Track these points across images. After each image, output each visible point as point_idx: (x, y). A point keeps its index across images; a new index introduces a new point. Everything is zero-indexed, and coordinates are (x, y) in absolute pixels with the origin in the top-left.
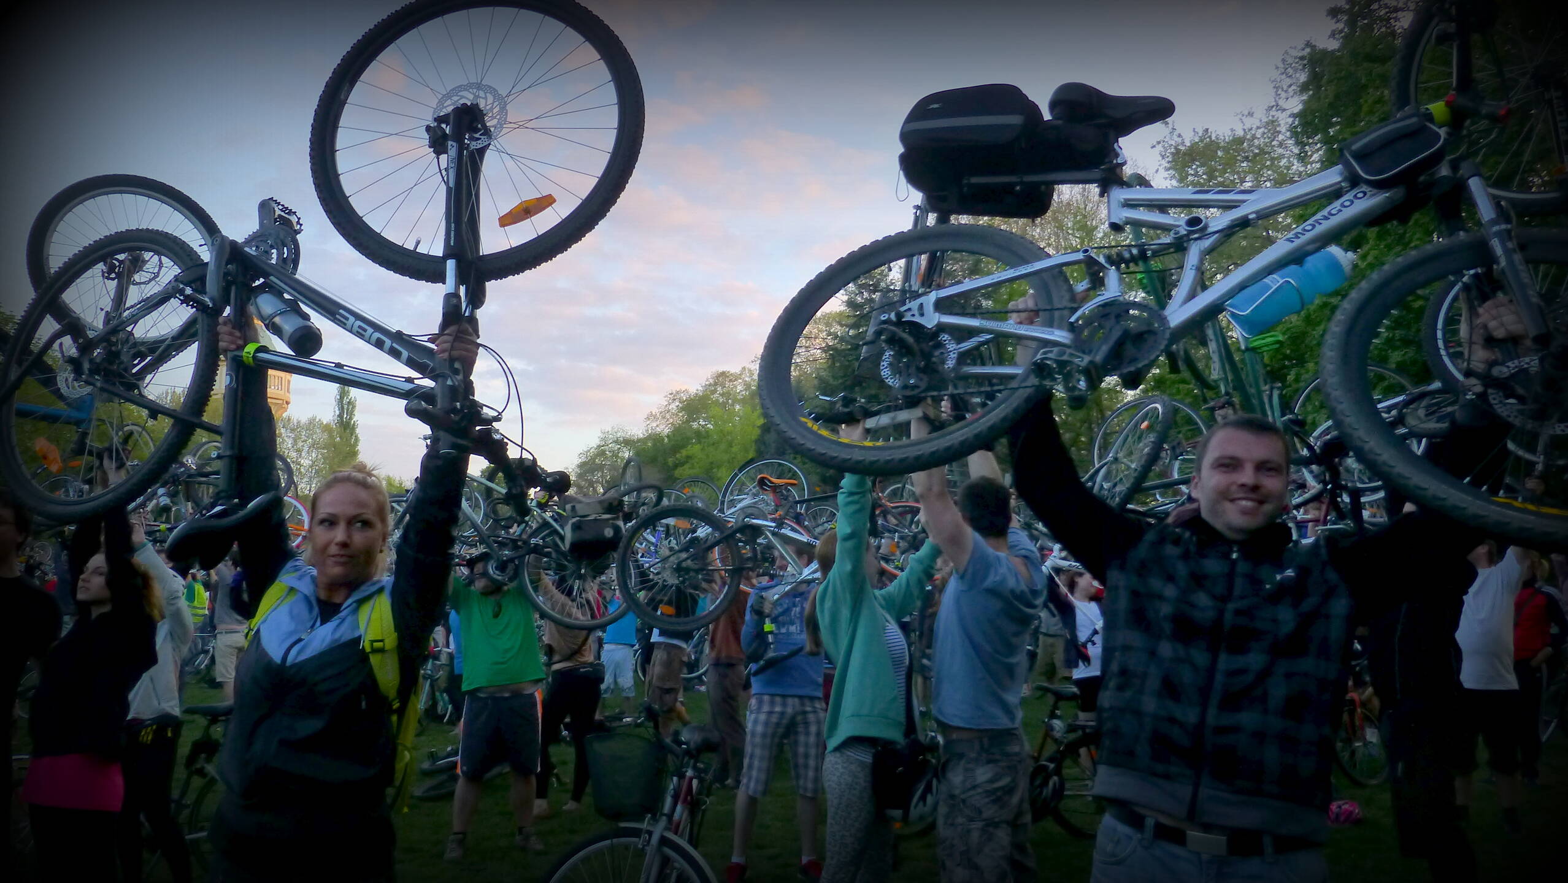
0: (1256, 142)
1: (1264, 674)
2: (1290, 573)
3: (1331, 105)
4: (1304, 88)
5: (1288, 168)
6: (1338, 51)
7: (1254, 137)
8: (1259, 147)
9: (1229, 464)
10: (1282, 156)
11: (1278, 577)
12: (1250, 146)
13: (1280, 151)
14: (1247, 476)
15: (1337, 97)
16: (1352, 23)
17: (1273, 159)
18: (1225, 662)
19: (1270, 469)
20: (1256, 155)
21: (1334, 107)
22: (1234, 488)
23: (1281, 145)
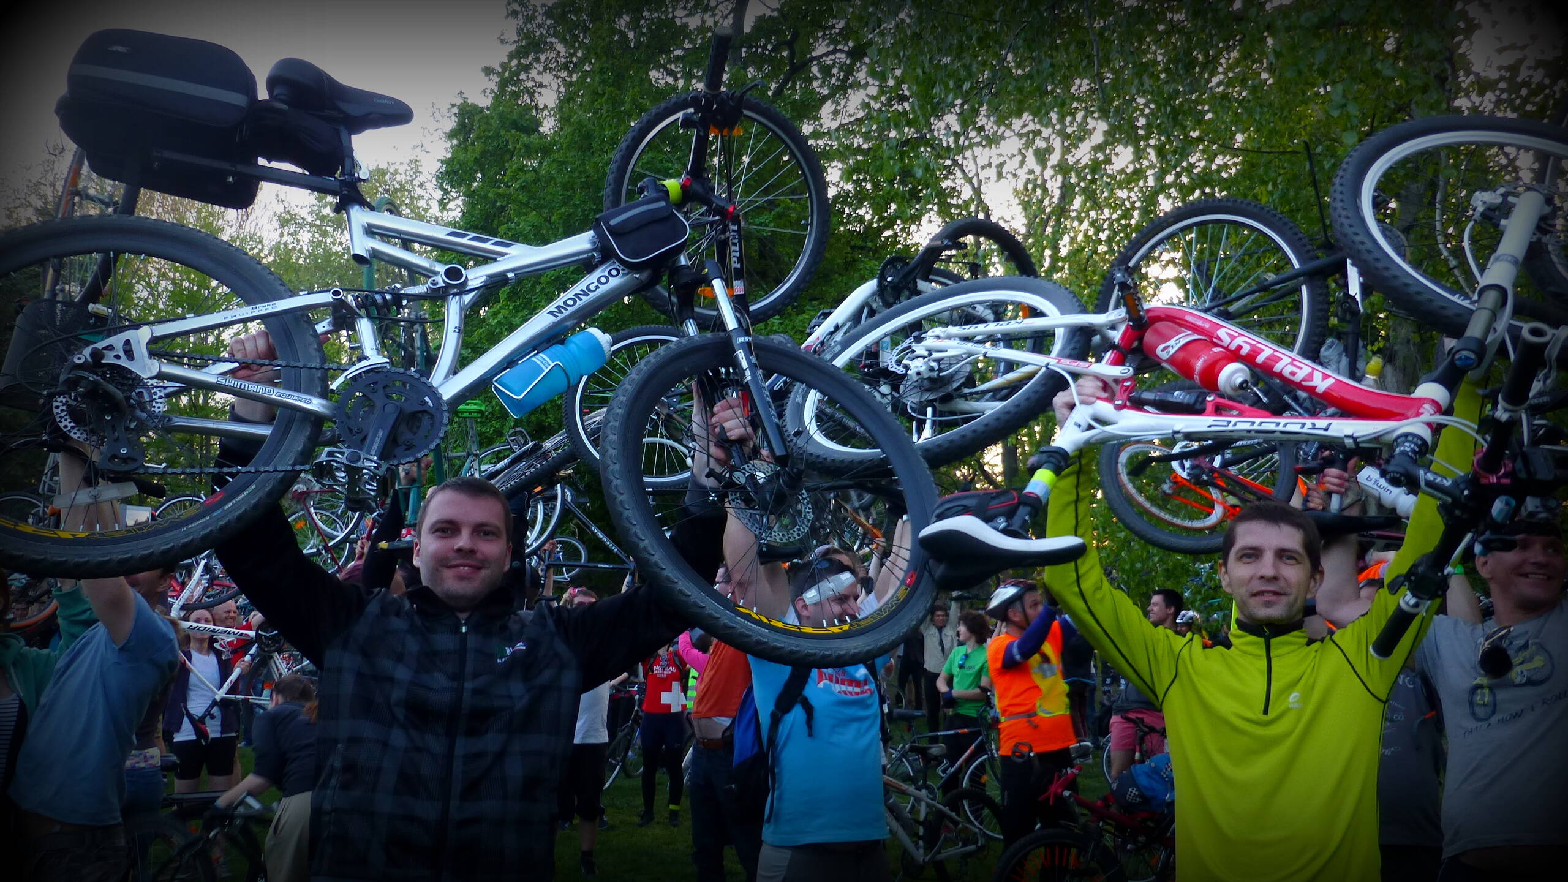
0: (398, 177)
1: (501, 755)
2: (520, 646)
3: (477, 161)
4: (452, 135)
5: (426, 210)
6: (488, 109)
7: (396, 171)
8: (400, 183)
9: (447, 528)
10: (420, 198)
11: (508, 651)
12: (392, 180)
13: (419, 191)
14: (463, 541)
15: (484, 153)
16: (503, 84)
17: (412, 198)
18: (462, 746)
19: (487, 533)
20: (396, 190)
21: (480, 164)
22: (452, 555)
23: (421, 185)
